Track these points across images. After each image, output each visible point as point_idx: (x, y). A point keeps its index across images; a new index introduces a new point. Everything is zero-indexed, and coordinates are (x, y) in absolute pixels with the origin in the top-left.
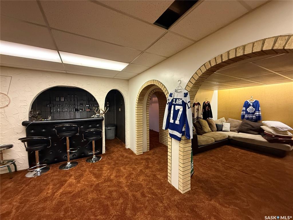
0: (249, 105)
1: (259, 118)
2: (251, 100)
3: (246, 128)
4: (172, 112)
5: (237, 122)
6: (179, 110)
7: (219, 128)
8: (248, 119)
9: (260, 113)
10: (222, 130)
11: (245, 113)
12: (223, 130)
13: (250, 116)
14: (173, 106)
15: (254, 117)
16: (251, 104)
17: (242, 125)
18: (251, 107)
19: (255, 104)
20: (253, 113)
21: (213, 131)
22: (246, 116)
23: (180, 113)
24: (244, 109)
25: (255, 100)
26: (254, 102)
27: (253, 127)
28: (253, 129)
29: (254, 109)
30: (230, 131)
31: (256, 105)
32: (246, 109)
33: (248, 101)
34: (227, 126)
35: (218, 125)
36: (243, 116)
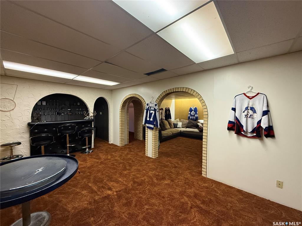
0: (192, 110)
1: (197, 119)
3: (190, 125)
4: (148, 114)
5: (186, 121)
6: (152, 113)
7: (175, 126)
8: (191, 119)
9: (198, 115)
11: (190, 115)
12: (178, 127)
13: (193, 117)
14: (149, 111)
15: (194, 118)
17: (189, 123)
18: (193, 112)
20: (194, 116)
21: (171, 128)
22: (190, 117)
23: (153, 114)
24: (190, 112)
26: (194, 108)
27: (194, 124)
28: (194, 125)
29: (195, 113)
30: (182, 127)
31: (196, 110)
33: (192, 108)
34: (180, 124)
35: (174, 124)
36: (189, 117)
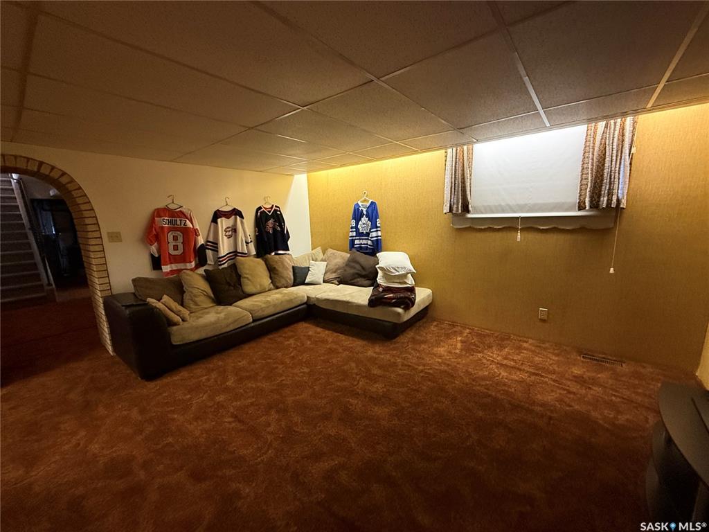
0: (362, 214)
1: (377, 247)
2: (365, 200)
3: (353, 271)
5: (341, 256)
8: (360, 249)
9: (379, 233)
10: (303, 283)
11: (354, 234)
12: (307, 281)
15: (369, 242)
16: (365, 213)
17: (351, 262)
18: (364, 219)
19: (370, 212)
21: (277, 288)
24: (353, 223)
25: (370, 201)
26: (368, 205)
27: (363, 268)
28: (364, 273)
29: (369, 223)
30: (324, 282)
31: (373, 212)
32: (357, 224)
33: (360, 204)
35: (296, 271)
36: (352, 242)
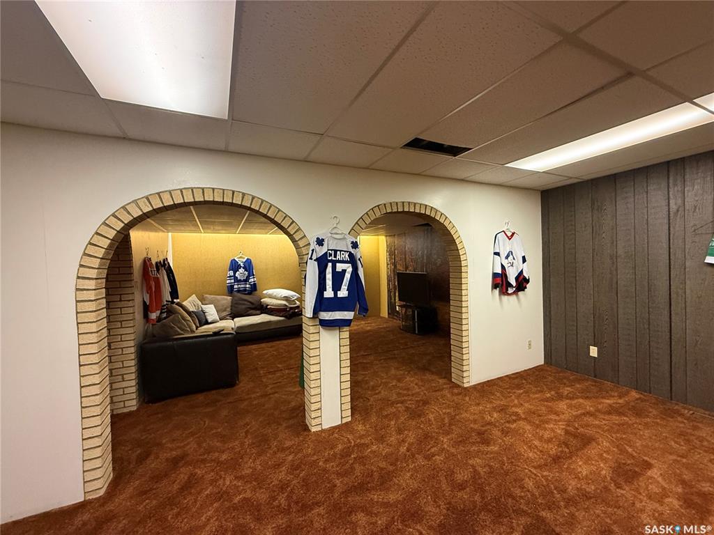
0: (239, 267)
1: (255, 288)
2: (241, 257)
4: (329, 276)
5: (224, 299)
6: (344, 271)
7: (202, 319)
8: (239, 291)
9: (255, 279)
10: (207, 323)
11: (233, 281)
12: (209, 321)
14: (330, 264)
15: (248, 286)
16: (242, 265)
17: (234, 303)
19: (247, 265)
20: (246, 280)
22: (236, 287)
24: (231, 273)
25: (246, 258)
27: (251, 303)
29: (247, 273)
30: (221, 319)
32: (235, 274)
34: (211, 312)
35: (197, 314)
36: (232, 287)
